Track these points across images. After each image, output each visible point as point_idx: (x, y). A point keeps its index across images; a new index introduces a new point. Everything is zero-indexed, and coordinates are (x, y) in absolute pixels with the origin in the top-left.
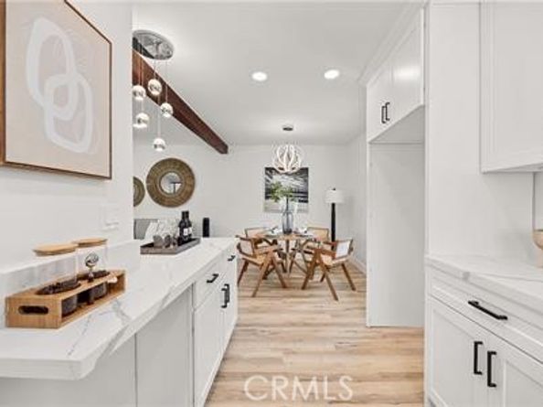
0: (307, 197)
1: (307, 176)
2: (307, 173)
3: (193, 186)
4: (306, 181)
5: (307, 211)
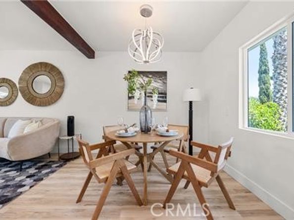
0: (166, 97)
1: (166, 79)
2: (166, 76)
3: (63, 88)
4: (165, 83)
5: (166, 110)
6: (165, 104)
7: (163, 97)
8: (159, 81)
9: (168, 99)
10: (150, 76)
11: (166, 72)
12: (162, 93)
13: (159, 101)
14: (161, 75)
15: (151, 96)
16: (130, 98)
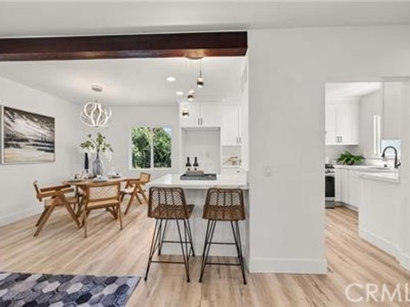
0: (53, 147)
1: (53, 126)
2: (53, 123)
4: (53, 131)
5: (54, 161)
6: (52, 154)
7: (50, 147)
8: (46, 127)
9: (56, 149)
10: (36, 120)
11: (53, 119)
12: (49, 142)
13: (46, 151)
14: (49, 121)
15: (37, 145)
16: (7, 146)
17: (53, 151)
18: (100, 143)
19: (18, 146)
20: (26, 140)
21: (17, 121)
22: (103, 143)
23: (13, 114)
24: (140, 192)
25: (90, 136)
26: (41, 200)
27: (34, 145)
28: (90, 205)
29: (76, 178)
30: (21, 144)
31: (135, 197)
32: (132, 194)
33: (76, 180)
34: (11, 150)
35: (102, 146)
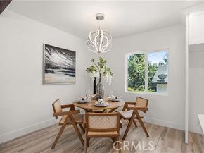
4: (74, 61)
5: (75, 83)
6: (74, 78)
7: (72, 72)
9: (76, 74)
10: (64, 53)
11: (75, 52)
12: (72, 69)
13: (70, 75)
14: (71, 54)
15: (65, 71)
16: (46, 72)
17: (74, 76)
18: (102, 67)
19: (53, 72)
20: (58, 68)
21: (53, 54)
22: (104, 67)
23: (50, 50)
24: (137, 118)
25: (93, 61)
26: (57, 118)
27: (62, 71)
28: (89, 133)
29: (83, 99)
30: (55, 70)
31: (133, 124)
32: (130, 119)
33: (83, 101)
34: (49, 74)
35: (103, 70)
